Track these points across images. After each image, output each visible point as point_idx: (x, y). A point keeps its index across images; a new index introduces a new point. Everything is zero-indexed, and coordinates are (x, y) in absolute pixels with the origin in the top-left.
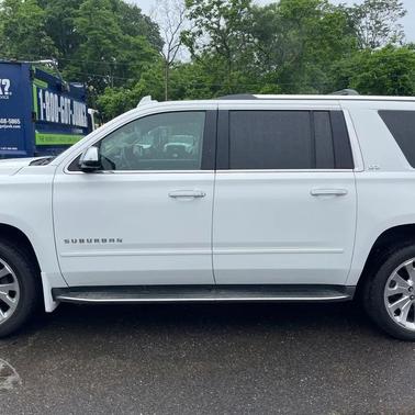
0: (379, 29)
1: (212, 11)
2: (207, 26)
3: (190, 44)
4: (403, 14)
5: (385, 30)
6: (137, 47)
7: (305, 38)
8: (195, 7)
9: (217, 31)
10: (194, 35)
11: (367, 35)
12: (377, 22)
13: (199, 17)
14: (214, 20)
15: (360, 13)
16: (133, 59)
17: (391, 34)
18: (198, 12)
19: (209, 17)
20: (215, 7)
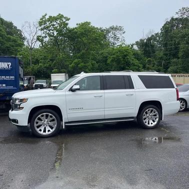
0: (115, 38)
1: (51, 28)
2: (48, 34)
3: (42, 41)
4: (124, 33)
5: (118, 38)
6: (14, 41)
7: (90, 41)
8: (43, 26)
9: (53, 36)
10: (43, 37)
11: (112, 40)
12: (115, 35)
13: (45, 30)
14: (51, 31)
15: (108, 31)
16: (13, 46)
17: (120, 40)
18: (45, 28)
19: (49, 30)
20: (52, 27)
